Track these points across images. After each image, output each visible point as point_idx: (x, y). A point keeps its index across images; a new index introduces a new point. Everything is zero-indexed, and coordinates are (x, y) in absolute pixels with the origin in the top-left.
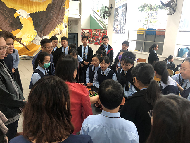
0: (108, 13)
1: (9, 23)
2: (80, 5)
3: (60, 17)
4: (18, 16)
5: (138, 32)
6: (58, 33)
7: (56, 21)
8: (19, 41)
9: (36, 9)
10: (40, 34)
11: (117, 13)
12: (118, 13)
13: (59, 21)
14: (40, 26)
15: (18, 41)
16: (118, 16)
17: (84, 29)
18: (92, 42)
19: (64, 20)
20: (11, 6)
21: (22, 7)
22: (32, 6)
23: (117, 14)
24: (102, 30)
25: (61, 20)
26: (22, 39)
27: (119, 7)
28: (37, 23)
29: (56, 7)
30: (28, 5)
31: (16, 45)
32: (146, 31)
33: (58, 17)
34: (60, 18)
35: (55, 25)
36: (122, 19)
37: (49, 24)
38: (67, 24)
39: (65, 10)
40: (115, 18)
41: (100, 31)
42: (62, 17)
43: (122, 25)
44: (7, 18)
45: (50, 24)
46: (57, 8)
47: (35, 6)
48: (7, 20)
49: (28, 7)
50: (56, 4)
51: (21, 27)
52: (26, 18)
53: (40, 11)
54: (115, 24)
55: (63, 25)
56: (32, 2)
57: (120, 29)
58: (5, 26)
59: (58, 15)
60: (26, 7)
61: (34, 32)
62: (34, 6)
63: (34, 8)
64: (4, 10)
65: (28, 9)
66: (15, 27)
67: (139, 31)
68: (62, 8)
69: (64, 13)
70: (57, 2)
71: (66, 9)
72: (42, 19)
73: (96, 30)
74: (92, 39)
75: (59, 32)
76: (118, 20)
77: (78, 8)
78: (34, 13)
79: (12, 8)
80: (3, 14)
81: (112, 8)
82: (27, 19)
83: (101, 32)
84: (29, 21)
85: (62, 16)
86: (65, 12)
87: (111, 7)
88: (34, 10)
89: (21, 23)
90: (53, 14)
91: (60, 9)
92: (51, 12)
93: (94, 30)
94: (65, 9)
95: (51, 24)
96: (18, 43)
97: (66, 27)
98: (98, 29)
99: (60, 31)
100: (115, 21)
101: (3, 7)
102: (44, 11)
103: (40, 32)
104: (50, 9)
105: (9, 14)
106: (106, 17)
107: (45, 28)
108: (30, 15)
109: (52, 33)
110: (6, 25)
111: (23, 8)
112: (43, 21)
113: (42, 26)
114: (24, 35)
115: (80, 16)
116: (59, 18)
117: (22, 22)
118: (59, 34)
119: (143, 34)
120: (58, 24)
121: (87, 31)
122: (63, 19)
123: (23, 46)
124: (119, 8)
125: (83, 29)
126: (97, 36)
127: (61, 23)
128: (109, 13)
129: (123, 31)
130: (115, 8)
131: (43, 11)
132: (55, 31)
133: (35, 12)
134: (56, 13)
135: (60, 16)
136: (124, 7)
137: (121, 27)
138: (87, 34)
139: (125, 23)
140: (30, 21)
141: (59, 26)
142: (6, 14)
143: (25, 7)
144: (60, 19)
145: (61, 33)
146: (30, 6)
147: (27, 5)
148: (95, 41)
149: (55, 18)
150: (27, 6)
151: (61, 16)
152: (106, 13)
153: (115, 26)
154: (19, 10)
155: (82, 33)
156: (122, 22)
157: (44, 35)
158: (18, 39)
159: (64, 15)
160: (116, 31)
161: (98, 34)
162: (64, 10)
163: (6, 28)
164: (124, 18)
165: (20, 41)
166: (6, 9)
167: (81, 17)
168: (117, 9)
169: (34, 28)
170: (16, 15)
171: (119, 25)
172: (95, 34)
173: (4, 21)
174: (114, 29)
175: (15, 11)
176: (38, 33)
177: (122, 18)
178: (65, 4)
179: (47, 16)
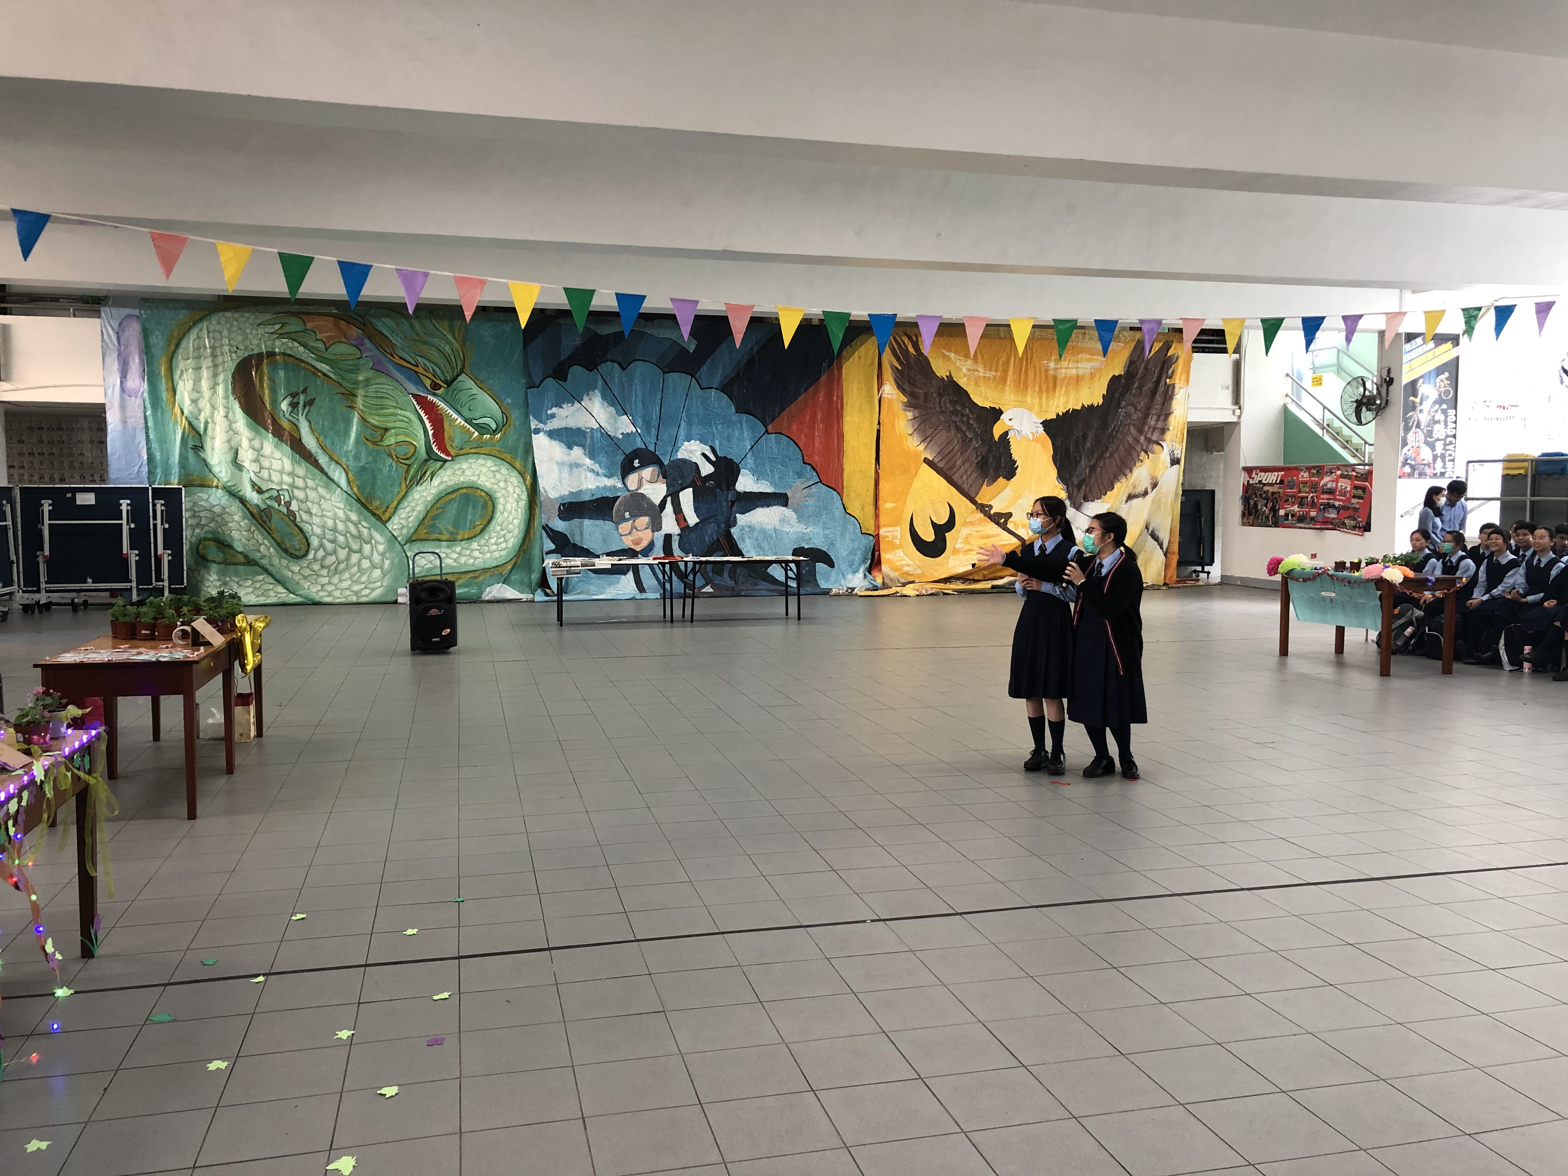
0: (1374, 404)
1: (976, 458)
2: (1237, 368)
3: (1153, 423)
4: (1006, 434)
5: (1505, 468)
6: (1140, 489)
7: (1137, 440)
8: (1002, 521)
9: (1067, 402)
10: (1075, 492)
11: (1412, 398)
12: (1418, 400)
13: (1149, 440)
14: (1077, 462)
15: (998, 524)
16: (1421, 411)
17: (1256, 468)
18: (1301, 519)
19: (1168, 436)
20: (987, 399)
21: (1020, 399)
22: (1054, 391)
23: (1413, 402)
24: (1349, 469)
25: (1154, 437)
26: (1010, 515)
27: (1421, 377)
28: (1067, 451)
29: (1140, 388)
30: (1040, 391)
31: (993, 536)
32: (1532, 461)
33: (1144, 423)
34: (1154, 429)
35: (1135, 455)
36: (1439, 422)
37: (1108, 455)
38: (1180, 451)
39: (1171, 397)
40: (1406, 420)
41: (1339, 473)
42: (1160, 425)
43: (1439, 446)
44: (971, 439)
45: (1112, 455)
46: (1144, 389)
47: (1063, 392)
48: (969, 451)
49: (1040, 398)
50: (1138, 376)
51: (1009, 470)
52: (1031, 437)
53: (1079, 408)
54: (1405, 443)
55: (1164, 456)
56: (1055, 378)
57: (1431, 460)
58: (962, 470)
59: (1146, 415)
60: (1032, 397)
61: (1056, 486)
62: (1061, 390)
63: (1059, 397)
64: (963, 415)
65: (1041, 405)
66: (991, 472)
67: (1509, 461)
68: (1161, 388)
69: (1171, 405)
70: (1146, 368)
71: (1176, 390)
72: (1085, 437)
73: (1320, 471)
74: (1301, 505)
75: (1146, 484)
76: (1418, 426)
77: (1229, 381)
78: (1058, 415)
79: (987, 405)
80: (958, 428)
81: (1390, 382)
82: (1033, 440)
83: (1342, 476)
84: (1039, 446)
85: (1162, 418)
86: (1174, 402)
87: (1385, 376)
88: (1057, 407)
89: (1014, 457)
90: (1128, 415)
91: (1154, 391)
92: (1118, 406)
93: (1308, 469)
94: (1173, 391)
95: (1116, 455)
96: (1000, 530)
97: (1175, 462)
98: (1328, 464)
99: (1153, 478)
100: (1407, 429)
101: (963, 406)
102: (1092, 405)
103: (1077, 486)
104: (1117, 395)
105: (979, 428)
106: (1366, 415)
107: (1093, 468)
108: (1046, 424)
109: (1119, 491)
110: (967, 465)
111: (1022, 404)
112: (1088, 445)
113: (1083, 463)
114: (1019, 502)
115: (1238, 412)
116: (1149, 427)
117: (1016, 452)
118: (1146, 493)
119: (1522, 472)
120: (1143, 453)
121: (1272, 477)
122: (1163, 431)
123: (1015, 541)
124: (1421, 381)
125: (1249, 470)
126: (1324, 492)
127: (1156, 448)
128: (1378, 402)
129: (1444, 467)
130: (1406, 379)
131: (1091, 407)
132: (1131, 481)
133: (1061, 414)
134: (1139, 408)
135: (1155, 417)
136: (1447, 374)
137: (1433, 448)
138: (1271, 489)
139: (1454, 436)
140: (1044, 446)
141: (1147, 462)
142: (969, 426)
143: (1029, 399)
144: (1153, 432)
145: (1153, 488)
146: (1047, 392)
147: (1037, 389)
148: (1313, 514)
149: (1133, 431)
150: (1035, 395)
151: (1157, 421)
152: (1365, 400)
153: (1407, 448)
154: (1010, 411)
155: (1247, 488)
156: (1439, 431)
157: (1086, 499)
158: (999, 515)
159: (1168, 415)
160: (1413, 468)
161: (1329, 486)
162: (1168, 395)
163: (964, 477)
164: (1446, 417)
165: (1006, 522)
166: (970, 410)
167: (1239, 417)
168: (1413, 384)
169: (1054, 472)
170: (997, 431)
171: (1426, 443)
172: (1314, 487)
173: (962, 454)
174: (1405, 463)
175: (996, 414)
176: (1068, 491)
177: (1440, 416)
178: (1173, 372)
179: (1104, 425)
